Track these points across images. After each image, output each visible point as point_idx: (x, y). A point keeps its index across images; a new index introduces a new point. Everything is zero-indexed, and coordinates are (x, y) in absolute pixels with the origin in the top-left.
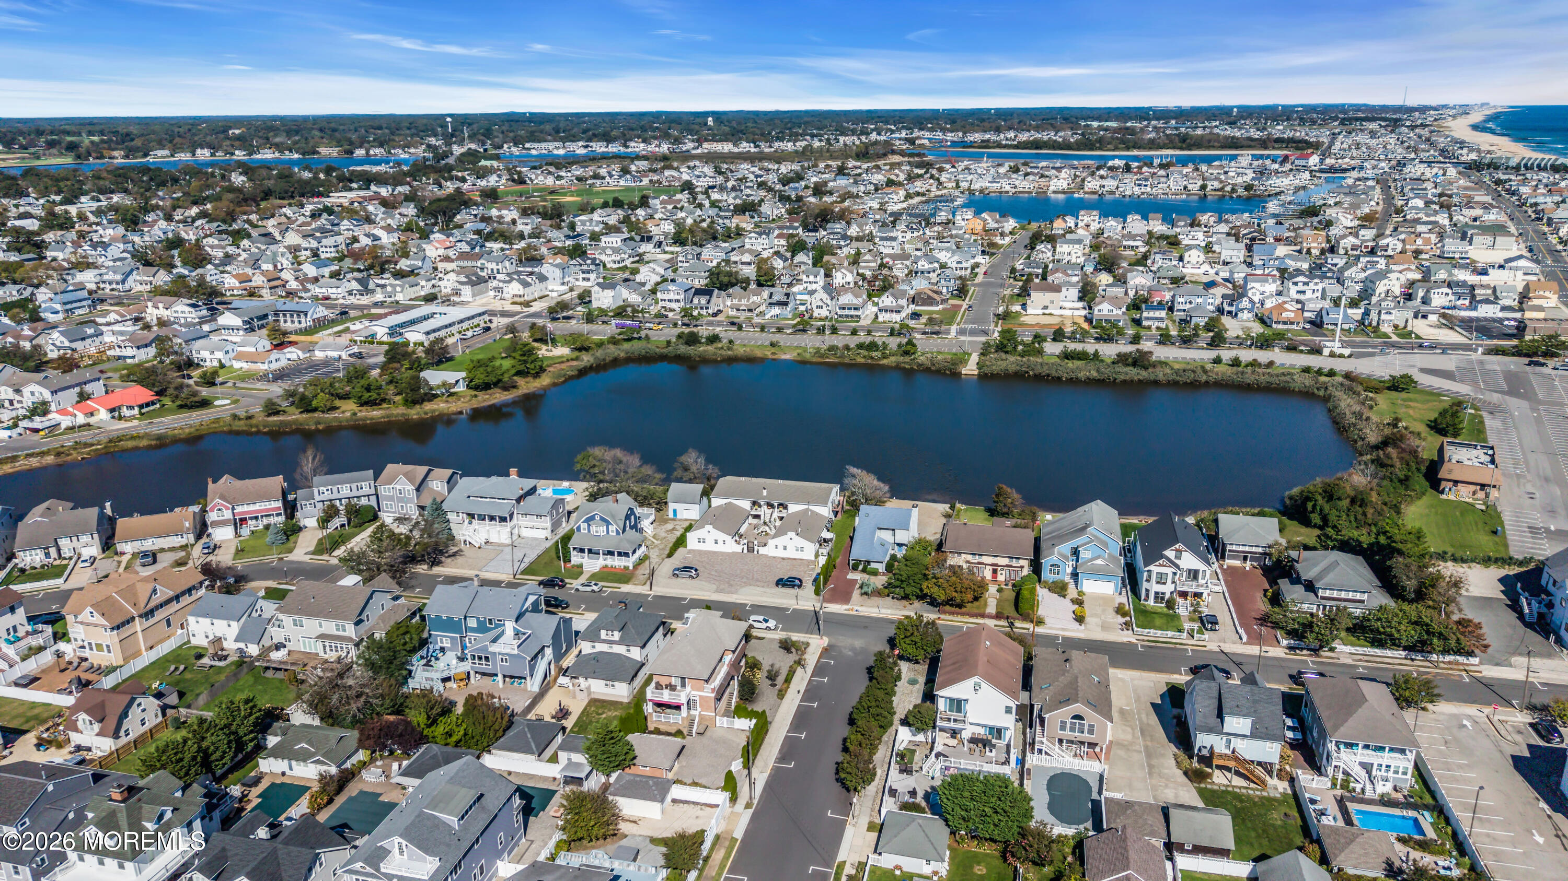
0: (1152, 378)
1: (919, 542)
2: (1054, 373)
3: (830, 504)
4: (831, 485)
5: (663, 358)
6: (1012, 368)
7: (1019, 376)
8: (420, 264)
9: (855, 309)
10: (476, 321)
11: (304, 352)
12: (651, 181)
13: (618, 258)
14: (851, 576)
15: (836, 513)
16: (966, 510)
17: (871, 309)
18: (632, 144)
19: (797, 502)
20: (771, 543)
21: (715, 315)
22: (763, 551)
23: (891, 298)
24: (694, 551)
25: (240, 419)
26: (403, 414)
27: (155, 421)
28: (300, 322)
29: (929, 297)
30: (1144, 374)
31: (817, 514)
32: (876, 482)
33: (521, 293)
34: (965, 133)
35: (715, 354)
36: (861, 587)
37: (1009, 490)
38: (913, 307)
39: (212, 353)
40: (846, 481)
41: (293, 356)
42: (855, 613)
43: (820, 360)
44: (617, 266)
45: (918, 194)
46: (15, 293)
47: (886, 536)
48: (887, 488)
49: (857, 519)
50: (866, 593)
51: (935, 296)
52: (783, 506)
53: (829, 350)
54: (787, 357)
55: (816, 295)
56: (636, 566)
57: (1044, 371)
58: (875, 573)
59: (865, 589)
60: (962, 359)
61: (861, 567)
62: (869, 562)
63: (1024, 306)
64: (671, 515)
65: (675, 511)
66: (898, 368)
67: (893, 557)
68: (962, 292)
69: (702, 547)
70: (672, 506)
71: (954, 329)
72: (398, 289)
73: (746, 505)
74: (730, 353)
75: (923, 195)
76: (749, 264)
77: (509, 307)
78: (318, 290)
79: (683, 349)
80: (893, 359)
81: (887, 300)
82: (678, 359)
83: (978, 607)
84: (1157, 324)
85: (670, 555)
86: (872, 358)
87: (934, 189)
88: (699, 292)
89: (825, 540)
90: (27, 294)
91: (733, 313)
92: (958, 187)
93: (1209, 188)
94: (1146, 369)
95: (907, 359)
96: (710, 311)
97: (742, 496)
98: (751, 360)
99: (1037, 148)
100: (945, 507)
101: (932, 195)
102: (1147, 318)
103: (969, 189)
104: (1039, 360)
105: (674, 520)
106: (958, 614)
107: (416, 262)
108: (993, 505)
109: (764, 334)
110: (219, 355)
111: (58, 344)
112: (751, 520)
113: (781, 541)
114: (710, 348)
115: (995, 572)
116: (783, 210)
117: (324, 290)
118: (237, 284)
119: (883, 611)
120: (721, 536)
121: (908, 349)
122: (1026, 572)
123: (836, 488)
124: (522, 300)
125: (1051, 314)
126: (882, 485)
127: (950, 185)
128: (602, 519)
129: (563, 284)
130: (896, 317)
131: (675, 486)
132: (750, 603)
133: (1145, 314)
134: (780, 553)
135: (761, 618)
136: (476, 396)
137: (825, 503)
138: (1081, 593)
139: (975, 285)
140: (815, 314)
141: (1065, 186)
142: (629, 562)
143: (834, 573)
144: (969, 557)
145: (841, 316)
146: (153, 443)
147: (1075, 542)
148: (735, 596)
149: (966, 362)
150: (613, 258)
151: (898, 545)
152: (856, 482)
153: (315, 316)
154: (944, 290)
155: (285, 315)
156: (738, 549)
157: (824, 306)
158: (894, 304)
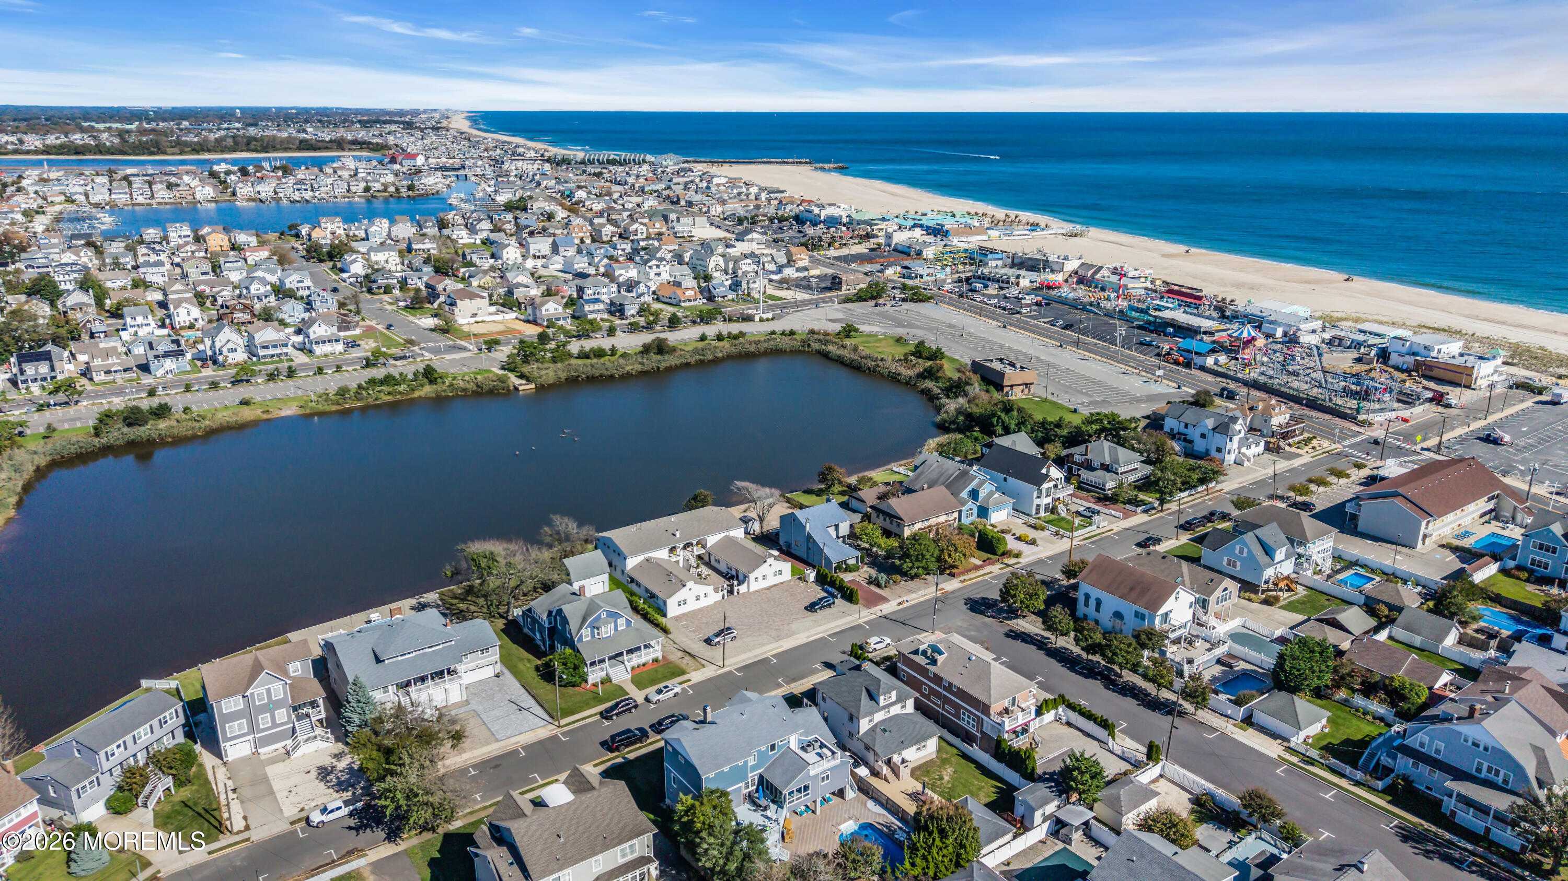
0: (684, 361)
19: (715, 533)
20: (750, 577)
22: (742, 589)
29: (344, 321)
42: (908, 604)
54: (288, 412)
62: (845, 561)
69: (684, 609)
73: (664, 554)
79: (134, 432)
80: (426, 389)
85: (666, 632)
86: (400, 393)
95: (442, 386)
97: (658, 547)
114: (172, 423)
120: (702, 590)
125: (483, 322)
128: (610, 614)
131: (572, 562)
133: (587, 308)
151: (841, 537)
156: (718, 597)
157: (238, 349)
158: (329, 333)
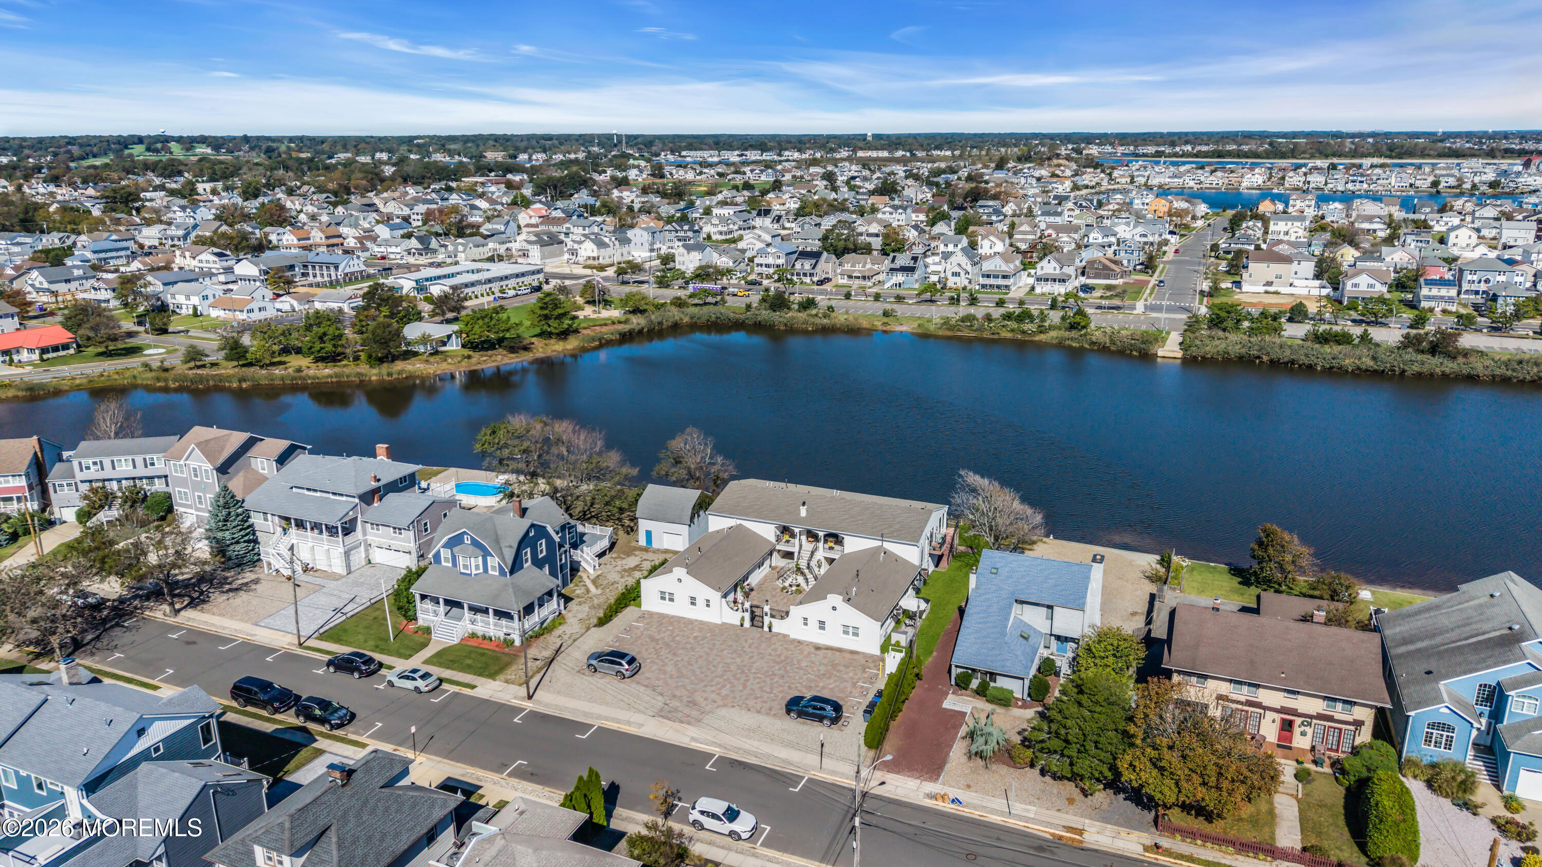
0: (1466, 370)
1: (1102, 636)
2: (1303, 360)
3: (924, 541)
4: (930, 506)
5: (738, 325)
6: (1236, 350)
7: (1246, 362)
8: (503, 228)
9: (1004, 277)
10: (527, 280)
11: (300, 303)
12: (794, 177)
13: (725, 229)
14: (953, 702)
15: (938, 560)
16: (1192, 569)
17: (1026, 280)
18: (787, 153)
19: (861, 532)
20: (797, 612)
21: (821, 282)
22: (779, 626)
23: (1054, 264)
24: (651, 614)
25: (151, 370)
26: (359, 374)
27: (52, 369)
28: (322, 275)
29: (1106, 267)
30: (1450, 366)
31: (897, 559)
32: (1017, 505)
33: (595, 254)
34: (1136, 147)
35: (805, 322)
36: (972, 735)
37: (1287, 537)
38: (1083, 280)
39: (188, 297)
40: (959, 498)
41: (286, 307)
42: (948, 807)
43: (949, 333)
44: (724, 237)
45: (1087, 187)
46: (57, 241)
47: (1035, 618)
48: (1038, 518)
49: (973, 578)
50: (980, 755)
51: (1113, 266)
52: (836, 538)
53: (963, 320)
54: (904, 328)
55: (953, 259)
56: (530, 639)
57: (1287, 355)
58: (1004, 700)
59: (979, 744)
60: (1158, 338)
61: (975, 683)
62: (993, 676)
63: (1238, 284)
64: (642, 542)
65: (649, 534)
66: (1060, 346)
67: (1048, 667)
68: (1149, 265)
69: (667, 609)
70: (644, 525)
71: (1140, 306)
72: (460, 248)
73: (767, 531)
74: (825, 321)
75: (1092, 187)
76: (877, 235)
77: (578, 270)
78: (376, 249)
79: (766, 315)
80: (1053, 334)
81: (1048, 267)
82: (758, 327)
83: (1254, 822)
84: (1443, 305)
85: (602, 622)
86: (1024, 332)
87: (1105, 183)
88: (804, 255)
89: (911, 616)
90: (69, 242)
91: (845, 281)
92: (1132, 182)
93: (1443, 184)
94: (1454, 358)
95: (1074, 334)
96: (815, 279)
97: (762, 516)
98: (853, 331)
99: (1219, 157)
100: (1149, 561)
101: (1103, 189)
102: (1429, 298)
103: (1146, 185)
104: (1277, 340)
105: (646, 550)
106: (1206, 838)
107: (498, 227)
108: (1245, 563)
109: (878, 304)
110: (195, 300)
111: (38, 285)
112: (777, 561)
113: (815, 610)
114: (802, 316)
115: (1287, 726)
116: (929, 195)
117: (382, 249)
118: (296, 242)
119: (1018, 808)
120: (704, 591)
121: (1077, 323)
122: (1365, 736)
123: (939, 513)
124: (596, 263)
125: (1277, 293)
126: (1029, 511)
127: (1123, 180)
128: (475, 543)
129: (652, 250)
130: (1059, 289)
131: (652, 491)
132: (717, 751)
133: (1425, 291)
134: (812, 635)
135: (719, 807)
136: (469, 357)
137: (912, 538)
138: (1510, 802)
139: (1164, 262)
140: (950, 284)
141: (1260, 182)
142: (513, 630)
143: (917, 692)
144: (1225, 688)
145: (983, 286)
146: (20, 394)
147: (1492, 675)
148: (692, 731)
149: (1164, 340)
150: (720, 228)
151: (1058, 638)
152: (979, 502)
153: (347, 270)
154: (1125, 262)
155: (314, 267)
156: (733, 617)
157: (962, 274)
158: (1058, 271)
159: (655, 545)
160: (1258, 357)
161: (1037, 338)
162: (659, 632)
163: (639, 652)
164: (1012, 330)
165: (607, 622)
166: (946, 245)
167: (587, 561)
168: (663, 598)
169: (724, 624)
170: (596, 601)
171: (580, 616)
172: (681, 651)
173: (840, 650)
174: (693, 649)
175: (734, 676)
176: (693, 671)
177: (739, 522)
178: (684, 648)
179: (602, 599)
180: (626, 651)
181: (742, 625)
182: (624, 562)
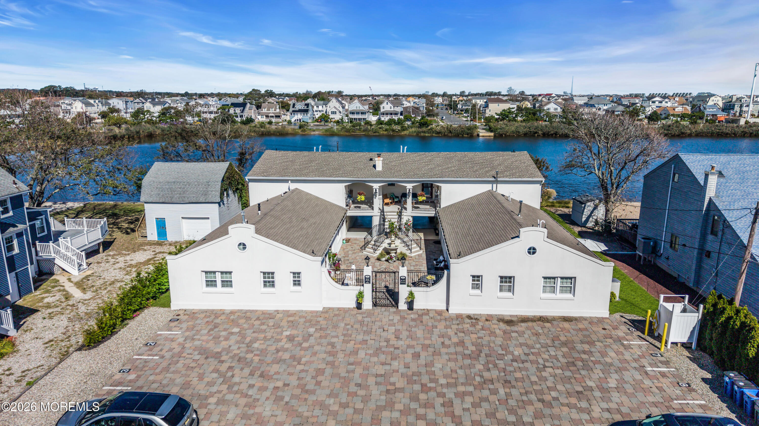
17: (371, 118)
19: (464, 176)
23: (390, 105)
43: (347, 133)
53: (353, 126)
54: (317, 133)
55: (331, 104)
60: (472, 129)
64: (153, 233)
70: (152, 211)
80: (412, 130)
81: (387, 106)
85: (94, 340)
86: (393, 131)
88: (235, 105)
95: (425, 129)
97: (325, 175)
105: (158, 244)
112: (346, 233)
121: (426, 122)
131: (160, 170)
145: (351, 119)
154: (421, 109)
156: (343, 296)
157: (338, 112)
158: (392, 109)
159: (171, 237)
160: (536, 133)
161: (403, 133)
162: (216, 338)
163: (186, 385)
164: (386, 130)
165: (104, 339)
166: (318, 107)
167: (66, 258)
168: (211, 283)
169: (326, 311)
170: (82, 309)
171: (48, 336)
172: (275, 368)
173: (542, 319)
174: (297, 360)
175: (414, 398)
176: (322, 405)
177: (293, 186)
178: (279, 361)
179: (93, 306)
180: (155, 389)
181: (359, 306)
182: (128, 258)
